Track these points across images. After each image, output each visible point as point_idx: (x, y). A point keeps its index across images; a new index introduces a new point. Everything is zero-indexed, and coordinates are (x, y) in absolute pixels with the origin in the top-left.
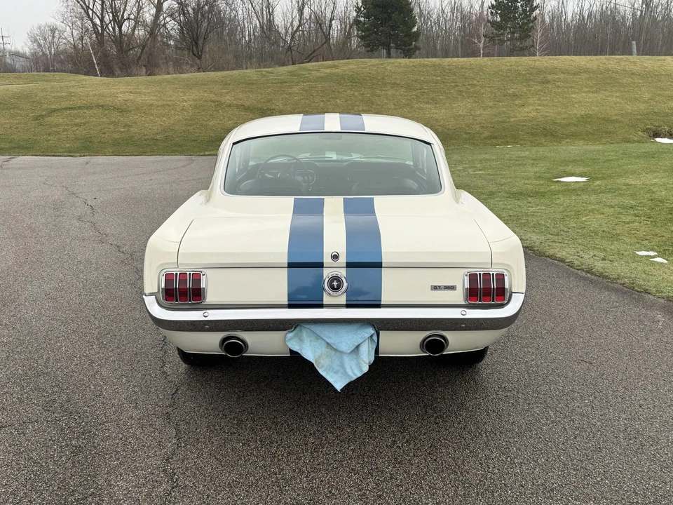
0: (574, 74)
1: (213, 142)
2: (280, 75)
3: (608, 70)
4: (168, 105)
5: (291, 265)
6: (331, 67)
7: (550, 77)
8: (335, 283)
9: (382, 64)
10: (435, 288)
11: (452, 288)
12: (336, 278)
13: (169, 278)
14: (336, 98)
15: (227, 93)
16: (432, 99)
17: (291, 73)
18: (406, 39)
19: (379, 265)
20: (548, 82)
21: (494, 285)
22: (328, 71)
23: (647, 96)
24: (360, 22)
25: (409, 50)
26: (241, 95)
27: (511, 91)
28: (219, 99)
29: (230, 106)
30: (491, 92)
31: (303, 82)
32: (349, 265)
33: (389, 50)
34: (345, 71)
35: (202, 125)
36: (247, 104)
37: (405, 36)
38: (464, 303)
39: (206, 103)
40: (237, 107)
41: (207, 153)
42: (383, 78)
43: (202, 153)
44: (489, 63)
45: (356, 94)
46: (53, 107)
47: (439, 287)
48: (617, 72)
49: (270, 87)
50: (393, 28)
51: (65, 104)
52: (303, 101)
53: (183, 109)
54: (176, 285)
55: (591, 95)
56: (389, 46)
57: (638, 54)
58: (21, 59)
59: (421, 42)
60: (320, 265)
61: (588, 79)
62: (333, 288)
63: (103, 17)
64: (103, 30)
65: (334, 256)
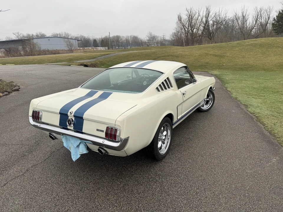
1: (200, 66)
2: (234, 44)
4: (191, 55)
5: (60, 113)
6: (254, 41)
8: (69, 122)
9: (276, 39)
10: (98, 130)
11: (102, 131)
12: (69, 120)
14: (251, 52)
15: (212, 50)
19: (82, 118)
21: (113, 133)
22: (252, 42)
26: (216, 51)
31: (241, 46)
32: (75, 117)
34: (259, 42)
38: (105, 137)
39: (203, 54)
40: (213, 55)
41: (196, 70)
42: (274, 45)
46: (159, 56)
47: (99, 130)
49: (227, 48)
51: (163, 55)
52: (238, 53)
53: (195, 56)
54: (34, 114)
58: (167, 42)
60: (67, 115)
62: (69, 124)
63: (188, 28)
64: (188, 32)
65: (70, 113)
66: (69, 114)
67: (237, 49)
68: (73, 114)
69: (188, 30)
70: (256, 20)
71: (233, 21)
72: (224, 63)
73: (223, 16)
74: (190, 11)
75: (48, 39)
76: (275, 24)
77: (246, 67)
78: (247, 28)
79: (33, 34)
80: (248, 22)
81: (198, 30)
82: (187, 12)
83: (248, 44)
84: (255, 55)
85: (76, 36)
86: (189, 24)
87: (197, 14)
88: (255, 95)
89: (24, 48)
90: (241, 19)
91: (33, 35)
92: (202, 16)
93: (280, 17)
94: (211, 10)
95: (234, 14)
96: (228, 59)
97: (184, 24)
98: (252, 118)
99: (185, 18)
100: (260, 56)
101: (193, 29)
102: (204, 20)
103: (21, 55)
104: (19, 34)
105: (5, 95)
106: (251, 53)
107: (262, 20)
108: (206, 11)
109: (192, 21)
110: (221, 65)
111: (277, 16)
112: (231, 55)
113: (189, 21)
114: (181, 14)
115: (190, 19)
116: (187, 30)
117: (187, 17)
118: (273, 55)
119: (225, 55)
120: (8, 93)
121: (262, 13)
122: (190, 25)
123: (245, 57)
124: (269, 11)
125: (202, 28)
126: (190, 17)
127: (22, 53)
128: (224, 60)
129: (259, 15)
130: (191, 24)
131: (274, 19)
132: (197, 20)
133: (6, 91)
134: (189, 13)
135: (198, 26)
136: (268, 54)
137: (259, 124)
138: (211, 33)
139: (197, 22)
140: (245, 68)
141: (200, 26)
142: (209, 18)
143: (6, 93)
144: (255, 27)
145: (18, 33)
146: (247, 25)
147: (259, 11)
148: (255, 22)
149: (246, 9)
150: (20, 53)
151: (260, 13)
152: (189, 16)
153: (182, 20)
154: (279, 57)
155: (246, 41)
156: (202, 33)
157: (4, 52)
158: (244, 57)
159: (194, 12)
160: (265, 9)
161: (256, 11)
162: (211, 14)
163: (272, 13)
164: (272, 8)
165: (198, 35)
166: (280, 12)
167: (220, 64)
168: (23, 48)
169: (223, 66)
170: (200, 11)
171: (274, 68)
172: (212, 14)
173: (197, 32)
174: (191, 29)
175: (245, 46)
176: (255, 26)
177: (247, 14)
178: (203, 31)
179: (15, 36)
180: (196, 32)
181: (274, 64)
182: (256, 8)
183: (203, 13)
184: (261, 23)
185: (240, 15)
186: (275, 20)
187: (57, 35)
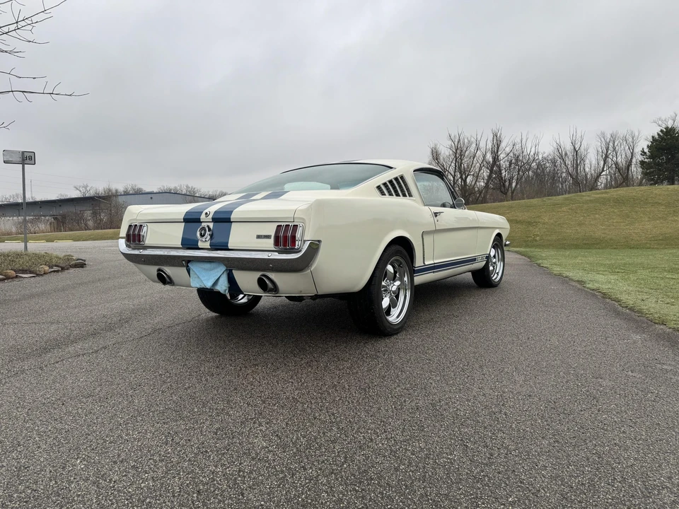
5: (185, 220)
8: (203, 232)
10: (259, 237)
11: (268, 237)
12: (204, 229)
19: (229, 221)
21: (290, 234)
32: (214, 220)
38: (273, 249)
47: (261, 236)
54: (131, 232)
60: (199, 220)
62: (201, 235)
63: (455, 175)
64: (454, 183)
65: (206, 213)
66: (203, 217)
67: (564, 209)
68: (211, 216)
69: (454, 178)
70: (604, 156)
71: (554, 162)
72: (538, 235)
73: (530, 150)
74: (456, 141)
75: (150, 196)
76: (646, 162)
77: (587, 242)
78: (586, 175)
79: (117, 188)
80: (587, 162)
81: (477, 176)
82: (450, 142)
83: (588, 198)
84: (606, 220)
85: (211, 193)
86: (456, 166)
87: (474, 145)
88: (604, 271)
89: (95, 214)
90: (571, 157)
91: (116, 191)
92: (484, 151)
93: (656, 148)
94: (503, 137)
95: (555, 145)
96: (546, 228)
97: (445, 167)
98: (594, 295)
99: (447, 154)
100: (617, 222)
101: (466, 178)
102: (489, 157)
103: (87, 228)
104: (88, 189)
105: (54, 271)
106: (597, 216)
107: (619, 158)
108: (493, 141)
109: (462, 160)
110: (530, 239)
111: (648, 146)
112: (552, 221)
113: (456, 160)
114: (438, 146)
115: (458, 156)
116: (452, 178)
117: (451, 152)
118: (647, 219)
119: (537, 220)
120: (60, 269)
121: (616, 144)
122: (459, 168)
123: (583, 224)
124: (631, 140)
125: (485, 173)
126: (458, 151)
127: (91, 223)
128: (537, 229)
129: (611, 148)
130: (461, 165)
131: (643, 151)
132: (474, 158)
133: (56, 266)
134: (456, 143)
135: (477, 170)
136: (635, 217)
137: (608, 300)
138: (505, 181)
139: (474, 162)
140: (585, 244)
141: (480, 171)
142: (499, 153)
143: (55, 269)
144: (604, 173)
145: (86, 187)
146: (587, 170)
147: (608, 141)
148: (602, 163)
149: (579, 135)
150: (86, 225)
151: (611, 144)
152: (456, 150)
153: (441, 158)
154: (662, 223)
155: (583, 194)
156: (487, 184)
157: (50, 224)
158: (580, 224)
159: (466, 140)
160: (622, 136)
161: (602, 139)
162: (503, 145)
163: (639, 144)
164: (637, 134)
165: (476, 189)
166: (653, 137)
167: (528, 237)
168: (93, 213)
169: (536, 241)
170: (479, 139)
171: (650, 244)
172: (506, 147)
173: (475, 183)
174: (461, 177)
175: (583, 203)
176: (603, 171)
177: (582, 146)
178: (488, 181)
179: (78, 192)
180: (473, 183)
181: (650, 236)
182: (603, 134)
183: (486, 143)
184: (616, 164)
185: (569, 147)
186: (645, 153)
187: (171, 190)
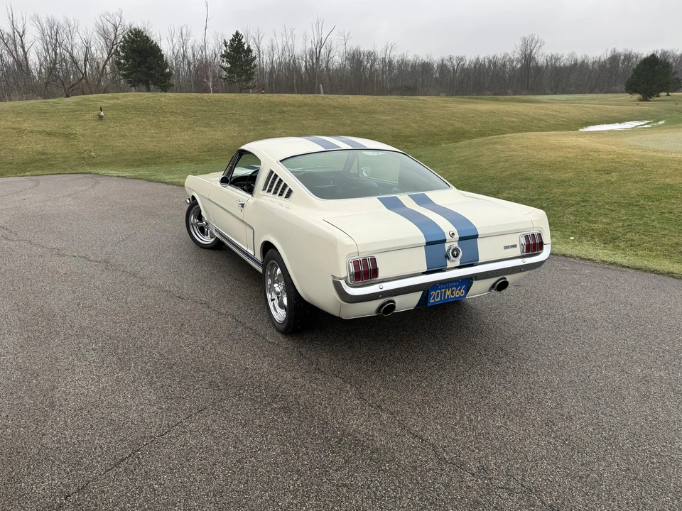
0: (299, 107)
2: (69, 105)
3: (318, 104)
5: (428, 244)
7: (284, 109)
8: (455, 253)
10: (506, 248)
11: (514, 246)
12: (455, 249)
13: (356, 263)
15: (24, 121)
16: (207, 124)
17: (78, 103)
18: (162, 78)
19: (476, 237)
20: (284, 112)
21: (537, 241)
23: (349, 122)
24: (120, 63)
25: (164, 87)
26: (38, 123)
27: (262, 119)
28: (18, 126)
29: (32, 132)
30: (248, 119)
31: (93, 111)
32: (461, 239)
33: (148, 86)
34: (126, 102)
35: (13, 150)
36: (48, 130)
37: (161, 75)
38: (521, 255)
39: (7, 131)
40: (40, 132)
42: (162, 108)
43: (22, 175)
44: (238, 98)
45: (144, 120)
47: (508, 246)
48: (325, 106)
49: (63, 115)
50: (150, 69)
54: (362, 268)
55: (315, 122)
56: (148, 83)
57: (324, 94)
59: (173, 81)
60: (444, 241)
61: (309, 110)
62: (454, 256)
66: (448, 237)
68: (457, 236)
72: (90, 151)
100: (156, 133)
110: (84, 155)
112: (89, 133)
158: (123, 136)
167: (79, 153)
